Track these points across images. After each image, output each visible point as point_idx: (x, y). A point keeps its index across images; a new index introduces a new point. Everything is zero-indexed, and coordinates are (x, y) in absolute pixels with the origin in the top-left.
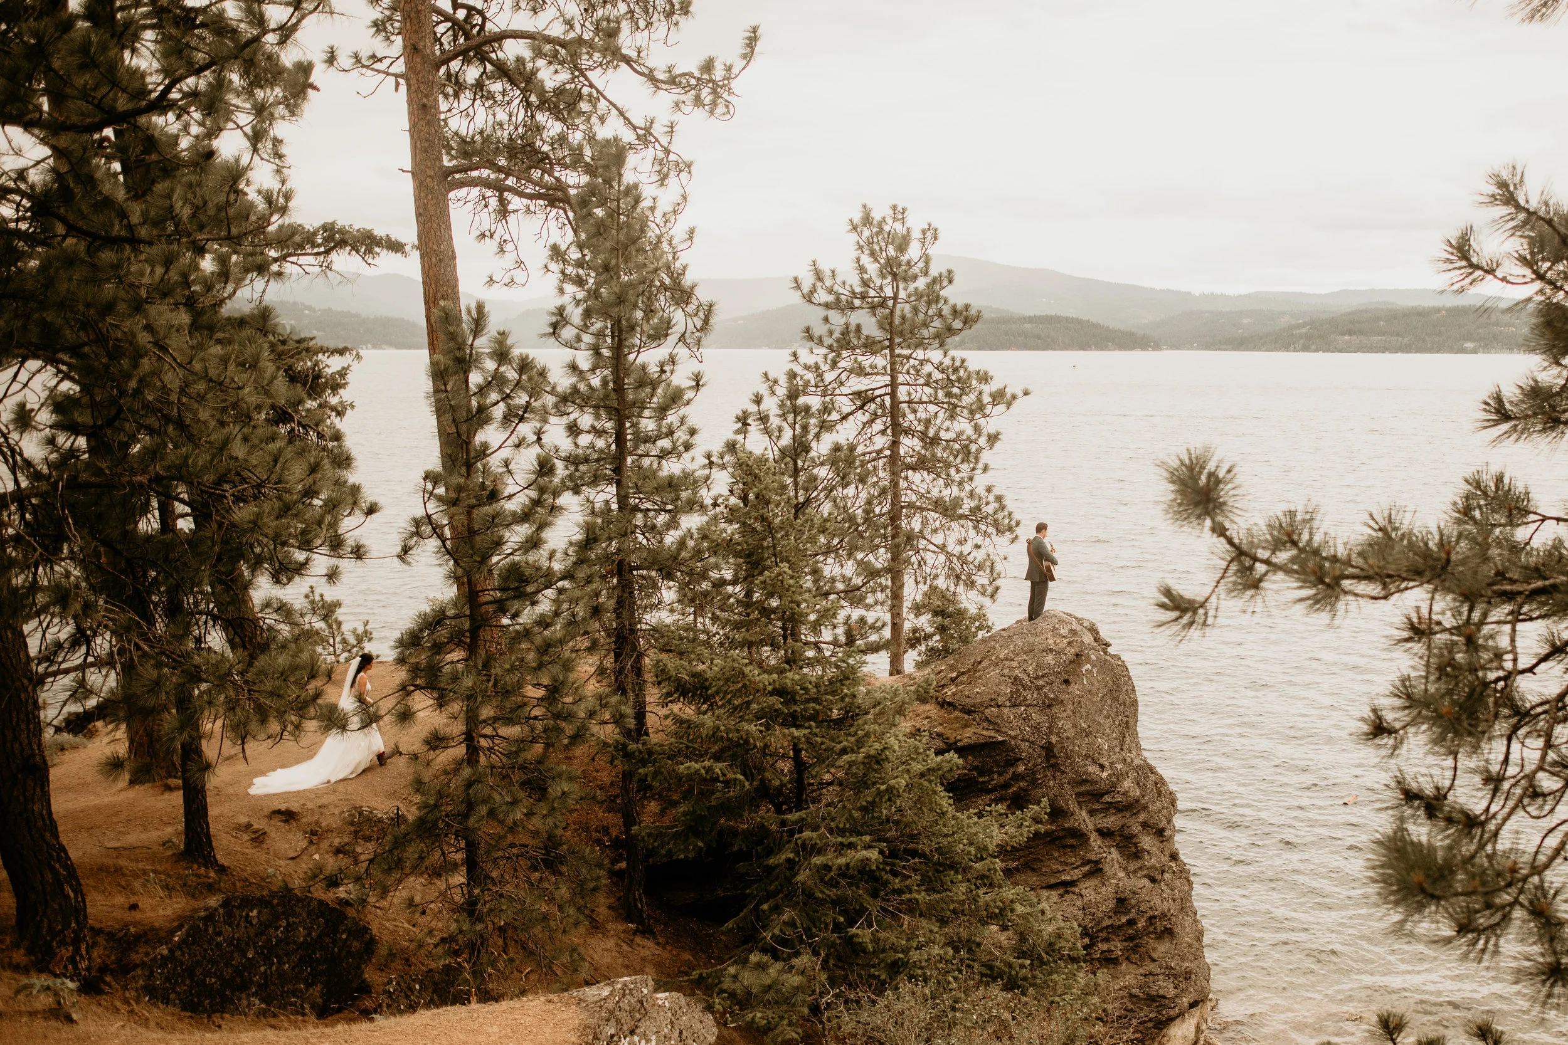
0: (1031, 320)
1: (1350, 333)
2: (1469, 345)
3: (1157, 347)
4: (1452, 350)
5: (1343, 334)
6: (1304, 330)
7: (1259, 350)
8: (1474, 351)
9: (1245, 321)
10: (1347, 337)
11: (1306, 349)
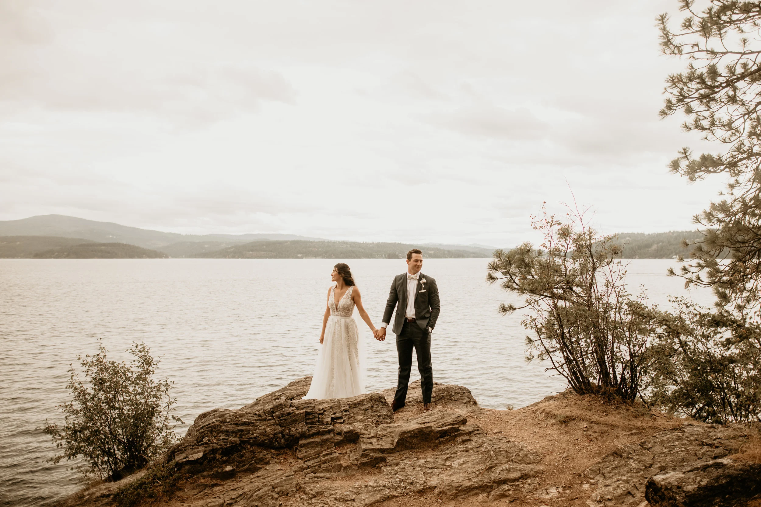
0: (104, 245)
1: (252, 251)
2: (300, 255)
3: (167, 257)
4: (293, 257)
5: (249, 251)
6: (232, 250)
7: (213, 258)
8: (302, 258)
9: (206, 246)
10: (251, 253)
11: (233, 257)
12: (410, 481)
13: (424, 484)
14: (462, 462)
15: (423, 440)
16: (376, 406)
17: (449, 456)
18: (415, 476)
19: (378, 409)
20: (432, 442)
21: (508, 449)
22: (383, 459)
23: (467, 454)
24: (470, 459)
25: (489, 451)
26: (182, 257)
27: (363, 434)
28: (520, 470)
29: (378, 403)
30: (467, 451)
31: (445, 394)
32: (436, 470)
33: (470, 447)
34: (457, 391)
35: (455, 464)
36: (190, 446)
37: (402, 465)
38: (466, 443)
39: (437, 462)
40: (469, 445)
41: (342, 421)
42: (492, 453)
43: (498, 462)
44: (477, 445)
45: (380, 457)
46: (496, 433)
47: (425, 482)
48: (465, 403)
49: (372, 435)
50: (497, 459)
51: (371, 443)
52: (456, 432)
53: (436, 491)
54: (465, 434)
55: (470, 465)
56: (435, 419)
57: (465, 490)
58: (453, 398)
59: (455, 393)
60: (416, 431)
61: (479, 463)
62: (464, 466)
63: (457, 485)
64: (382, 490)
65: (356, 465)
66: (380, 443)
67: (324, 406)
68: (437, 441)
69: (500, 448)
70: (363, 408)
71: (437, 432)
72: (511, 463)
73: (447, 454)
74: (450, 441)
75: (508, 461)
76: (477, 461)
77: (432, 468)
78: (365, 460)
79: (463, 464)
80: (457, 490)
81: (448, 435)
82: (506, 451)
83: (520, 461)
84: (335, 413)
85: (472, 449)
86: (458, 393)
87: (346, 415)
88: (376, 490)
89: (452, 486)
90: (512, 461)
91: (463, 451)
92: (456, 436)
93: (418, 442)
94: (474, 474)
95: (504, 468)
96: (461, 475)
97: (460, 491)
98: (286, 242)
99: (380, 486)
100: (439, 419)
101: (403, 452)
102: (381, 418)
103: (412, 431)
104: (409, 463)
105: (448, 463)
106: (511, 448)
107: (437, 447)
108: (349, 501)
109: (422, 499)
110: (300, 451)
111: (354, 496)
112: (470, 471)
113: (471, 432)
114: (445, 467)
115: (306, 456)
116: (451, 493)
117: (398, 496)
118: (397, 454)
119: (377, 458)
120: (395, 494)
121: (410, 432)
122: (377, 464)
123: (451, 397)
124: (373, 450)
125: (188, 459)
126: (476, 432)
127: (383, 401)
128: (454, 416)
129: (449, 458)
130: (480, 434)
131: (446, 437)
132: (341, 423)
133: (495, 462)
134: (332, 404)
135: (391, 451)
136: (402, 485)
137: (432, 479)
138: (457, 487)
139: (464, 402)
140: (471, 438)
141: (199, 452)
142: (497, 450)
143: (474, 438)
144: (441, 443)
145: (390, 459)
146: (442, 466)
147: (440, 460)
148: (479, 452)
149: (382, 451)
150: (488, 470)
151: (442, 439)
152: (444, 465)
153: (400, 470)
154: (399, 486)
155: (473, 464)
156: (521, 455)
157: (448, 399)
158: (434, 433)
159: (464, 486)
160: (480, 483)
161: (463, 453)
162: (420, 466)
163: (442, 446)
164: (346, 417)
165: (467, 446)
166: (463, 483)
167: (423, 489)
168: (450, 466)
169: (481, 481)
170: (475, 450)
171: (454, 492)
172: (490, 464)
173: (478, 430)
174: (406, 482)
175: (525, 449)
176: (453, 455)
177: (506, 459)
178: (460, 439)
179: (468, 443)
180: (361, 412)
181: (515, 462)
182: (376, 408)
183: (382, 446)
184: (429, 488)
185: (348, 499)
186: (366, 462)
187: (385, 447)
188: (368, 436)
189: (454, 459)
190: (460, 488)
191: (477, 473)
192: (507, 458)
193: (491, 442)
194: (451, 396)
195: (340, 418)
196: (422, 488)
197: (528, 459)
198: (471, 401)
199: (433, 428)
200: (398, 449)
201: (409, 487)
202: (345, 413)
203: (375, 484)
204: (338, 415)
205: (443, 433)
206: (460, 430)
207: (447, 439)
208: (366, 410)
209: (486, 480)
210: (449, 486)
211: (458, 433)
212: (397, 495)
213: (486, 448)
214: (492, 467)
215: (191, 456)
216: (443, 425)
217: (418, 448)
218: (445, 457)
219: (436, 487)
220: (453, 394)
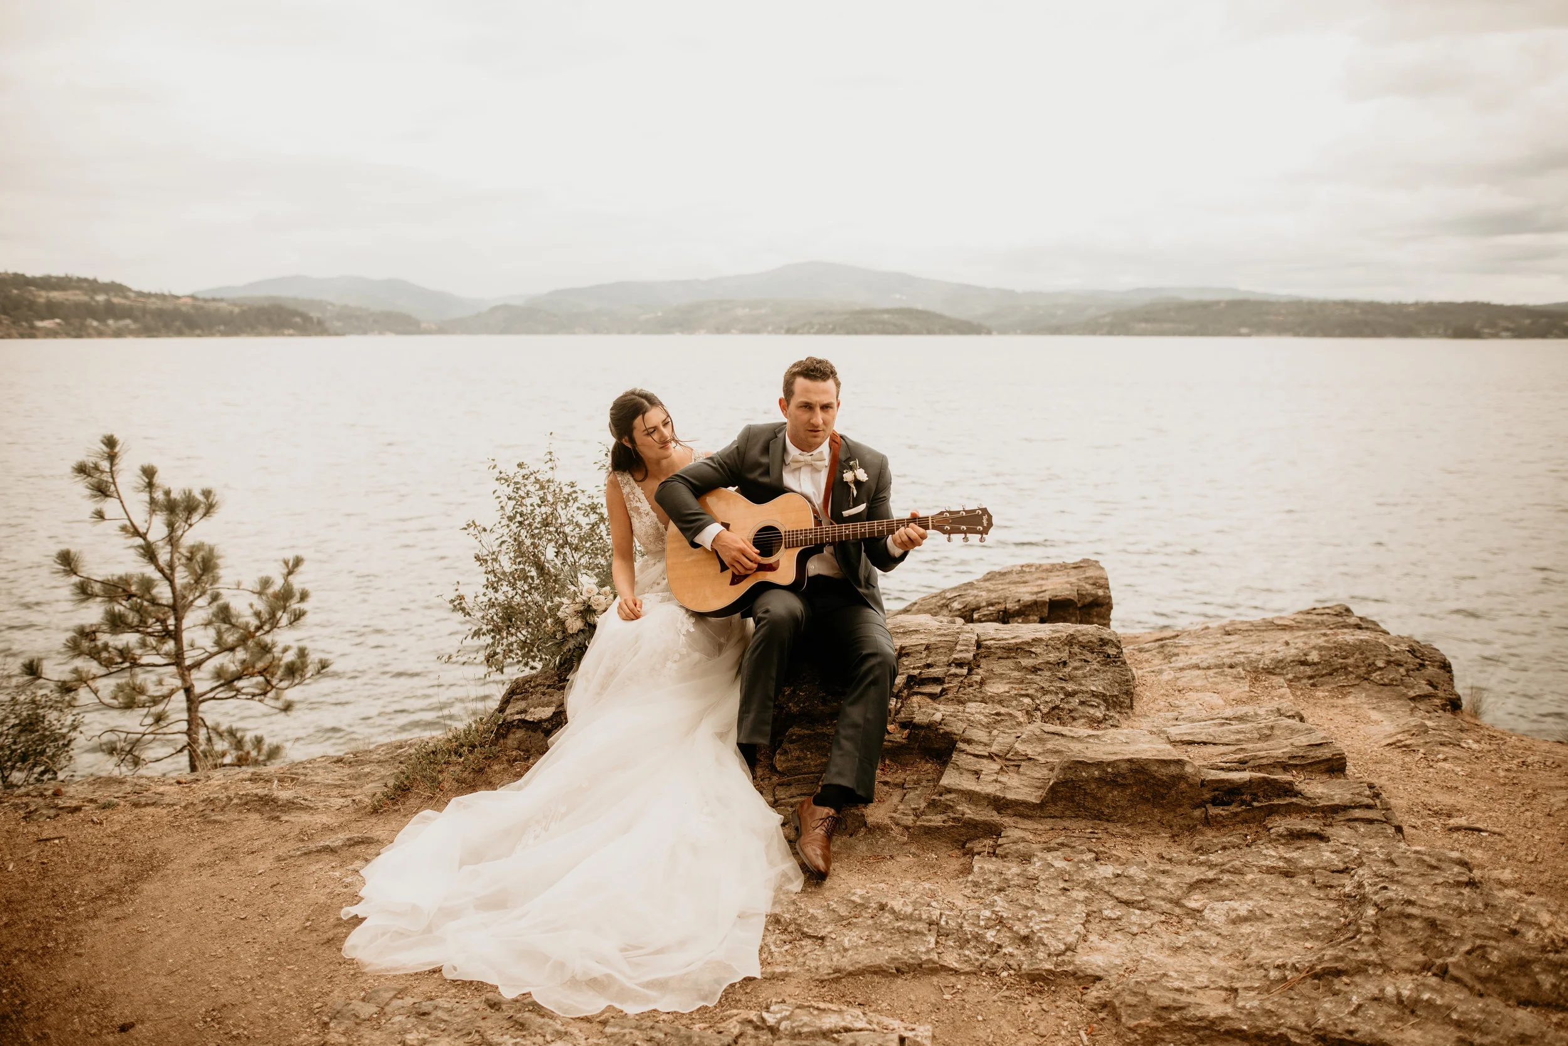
0: (887, 311)
1: (1147, 321)
2: (1244, 330)
3: (989, 332)
4: (1229, 334)
6: (1107, 320)
8: (1249, 335)
11: (1110, 333)
12: (1024, 932)
13: (1063, 953)
14: (1243, 912)
15: (1148, 800)
16: (1077, 664)
17: (1211, 874)
18: (1050, 917)
19: (1079, 672)
20: (1180, 810)
21: (1440, 917)
22: (993, 831)
23: (1283, 884)
24: (1281, 909)
25: (1363, 900)
26: (1016, 333)
27: (969, 742)
28: (1459, 1025)
29: (1089, 656)
30: (1287, 874)
31: (1351, 661)
32: (1135, 915)
33: (1308, 862)
34: (1398, 657)
35: (1217, 913)
36: (544, 685)
37: (1035, 868)
38: (1299, 843)
39: (1159, 886)
40: (1306, 856)
41: (937, 689)
42: (1371, 911)
43: (1373, 957)
44: (1337, 862)
45: (985, 823)
46: (1458, 829)
47: (1069, 948)
48: (1413, 699)
49: (994, 749)
50: (1374, 945)
51: (977, 773)
52: (1279, 796)
53: (1095, 993)
54: (1313, 810)
55: (1267, 931)
56: (1233, 737)
57: (1193, 1029)
58: (1376, 676)
59: (1388, 663)
60: (1124, 766)
61: (1307, 934)
62: (1246, 929)
63: (1166, 998)
64: (917, 933)
65: (907, 828)
66: (1003, 778)
67: (907, 641)
68: (1197, 813)
69: (1410, 902)
70: (1026, 662)
71: (1203, 783)
72: (1433, 981)
73: (1211, 866)
74: (1245, 821)
75: (1426, 967)
76: (1306, 923)
77: (1127, 903)
78: (937, 820)
79: (1245, 919)
80: (1159, 1018)
81: (1243, 802)
82: (1432, 923)
83: (1482, 980)
84: (929, 666)
85: (1310, 871)
86: (1399, 664)
87: (956, 675)
88: (899, 930)
89: (1147, 999)
90: (1443, 973)
91: (1270, 870)
92: (1272, 811)
93: (1123, 803)
94: (1262, 972)
95: (1390, 991)
96: (1214, 961)
97: (1172, 1027)
98: (1218, 303)
99: (920, 920)
100: (1249, 740)
101: (1067, 823)
102: (1075, 701)
103: (1109, 764)
104: (1060, 864)
105: (1194, 901)
106: (1460, 912)
107: (1192, 829)
108: (810, 937)
109: (1034, 1006)
110: (785, 752)
111: (829, 928)
112: (1257, 953)
113: (1335, 809)
114: (1178, 911)
115: (795, 768)
116: (1132, 1023)
117: (956, 972)
118: (1048, 824)
119: (972, 825)
120: (951, 959)
121: (1099, 764)
122: (970, 840)
123: (1369, 673)
124: (971, 797)
125: (523, 716)
126: (1358, 813)
127: (1112, 651)
128: (1303, 740)
129: (1210, 881)
130: (1370, 821)
131: (1233, 808)
132: (933, 697)
133: (1362, 956)
134: (933, 640)
135: (1027, 812)
136: (990, 935)
137: (1104, 944)
138: (1166, 1008)
139: (1412, 694)
140: (1329, 831)
141: (548, 705)
142: (1396, 908)
143: (1341, 833)
144: (1208, 822)
145: (1016, 832)
146: (1167, 906)
147: (1169, 882)
148: (1333, 893)
149: (999, 804)
150: (1316, 976)
151: (1213, 811)
152: (1177, 903)
153: (1021, 881)
154: (978, 938)
155: (1283, 933)
156: (1495, 956)
157: (1358, 677)
158: (1191, 786)
159: (1192, 1012)
160: (1265, 1023)
161: (1267, 878)
162: (1089, 885)
163: (1210, 834)
164: (955, 682)
165: (1295, 855)
166: (1201, 997)
167: (1049, 971)
168: (1196, 913)
169: (1269, 1013)
170: (1320, 880)
171: (1146, 1021)
172: (1338, 959)
173: (1369, 807)
174: (1010, 929)
175: (1530, 934)
176: (1226, 877)
177: (1420, 957)
178: (1281, 825)
179: (1310, 845)
180: (1016, 674)
181: (1456, 980)
182: (1076, 668)
183: (1006, 787)
184: (1074, 974)
185: (811, 932)
186: (938, 828)
187: (1010, 796)
188: (979, 750)
189: (1226, 893)
190: (1174, 1017)
191: (1274, 974)
192: (1424, 949)
193: (1387, 869)
194: (1372, 667)
195: (938, 681)
196: (1049, 966)
197: (1525, 982)
198: (1435, 696)
199: (1189, 769)
200: (1051, 809)
201: (1008, 950)
202: (953, 670)
203: (909, 910)
204: (936, 672)
205: (1227, 793)
206: (1297, 794)
207: (1236, 814)
208: (1035, 670)
209: (1293, 1020)
210: (1135, 994)
211: (1288, 800)
212: (956, 965)
213: (1360, 885)
214: (1338, 973)
215: (532, 710)
216: (1242, 762)
217: (1123, 819)
218: (1194, 874)
219: (1099, 978)
220: (1380, 664)
